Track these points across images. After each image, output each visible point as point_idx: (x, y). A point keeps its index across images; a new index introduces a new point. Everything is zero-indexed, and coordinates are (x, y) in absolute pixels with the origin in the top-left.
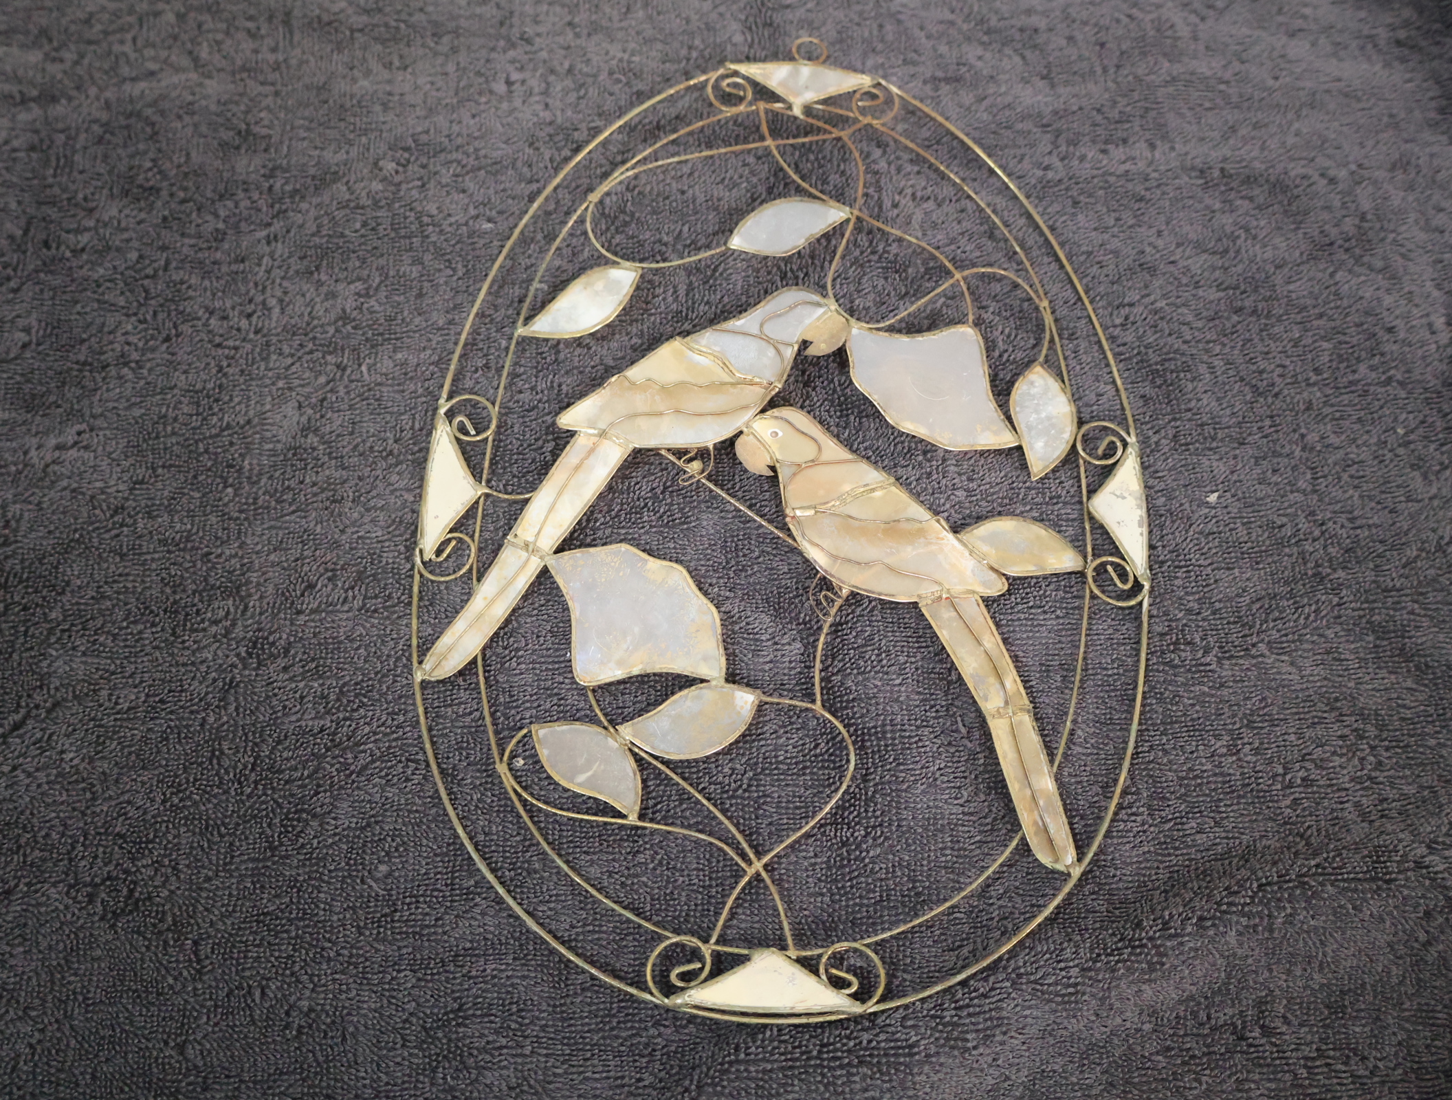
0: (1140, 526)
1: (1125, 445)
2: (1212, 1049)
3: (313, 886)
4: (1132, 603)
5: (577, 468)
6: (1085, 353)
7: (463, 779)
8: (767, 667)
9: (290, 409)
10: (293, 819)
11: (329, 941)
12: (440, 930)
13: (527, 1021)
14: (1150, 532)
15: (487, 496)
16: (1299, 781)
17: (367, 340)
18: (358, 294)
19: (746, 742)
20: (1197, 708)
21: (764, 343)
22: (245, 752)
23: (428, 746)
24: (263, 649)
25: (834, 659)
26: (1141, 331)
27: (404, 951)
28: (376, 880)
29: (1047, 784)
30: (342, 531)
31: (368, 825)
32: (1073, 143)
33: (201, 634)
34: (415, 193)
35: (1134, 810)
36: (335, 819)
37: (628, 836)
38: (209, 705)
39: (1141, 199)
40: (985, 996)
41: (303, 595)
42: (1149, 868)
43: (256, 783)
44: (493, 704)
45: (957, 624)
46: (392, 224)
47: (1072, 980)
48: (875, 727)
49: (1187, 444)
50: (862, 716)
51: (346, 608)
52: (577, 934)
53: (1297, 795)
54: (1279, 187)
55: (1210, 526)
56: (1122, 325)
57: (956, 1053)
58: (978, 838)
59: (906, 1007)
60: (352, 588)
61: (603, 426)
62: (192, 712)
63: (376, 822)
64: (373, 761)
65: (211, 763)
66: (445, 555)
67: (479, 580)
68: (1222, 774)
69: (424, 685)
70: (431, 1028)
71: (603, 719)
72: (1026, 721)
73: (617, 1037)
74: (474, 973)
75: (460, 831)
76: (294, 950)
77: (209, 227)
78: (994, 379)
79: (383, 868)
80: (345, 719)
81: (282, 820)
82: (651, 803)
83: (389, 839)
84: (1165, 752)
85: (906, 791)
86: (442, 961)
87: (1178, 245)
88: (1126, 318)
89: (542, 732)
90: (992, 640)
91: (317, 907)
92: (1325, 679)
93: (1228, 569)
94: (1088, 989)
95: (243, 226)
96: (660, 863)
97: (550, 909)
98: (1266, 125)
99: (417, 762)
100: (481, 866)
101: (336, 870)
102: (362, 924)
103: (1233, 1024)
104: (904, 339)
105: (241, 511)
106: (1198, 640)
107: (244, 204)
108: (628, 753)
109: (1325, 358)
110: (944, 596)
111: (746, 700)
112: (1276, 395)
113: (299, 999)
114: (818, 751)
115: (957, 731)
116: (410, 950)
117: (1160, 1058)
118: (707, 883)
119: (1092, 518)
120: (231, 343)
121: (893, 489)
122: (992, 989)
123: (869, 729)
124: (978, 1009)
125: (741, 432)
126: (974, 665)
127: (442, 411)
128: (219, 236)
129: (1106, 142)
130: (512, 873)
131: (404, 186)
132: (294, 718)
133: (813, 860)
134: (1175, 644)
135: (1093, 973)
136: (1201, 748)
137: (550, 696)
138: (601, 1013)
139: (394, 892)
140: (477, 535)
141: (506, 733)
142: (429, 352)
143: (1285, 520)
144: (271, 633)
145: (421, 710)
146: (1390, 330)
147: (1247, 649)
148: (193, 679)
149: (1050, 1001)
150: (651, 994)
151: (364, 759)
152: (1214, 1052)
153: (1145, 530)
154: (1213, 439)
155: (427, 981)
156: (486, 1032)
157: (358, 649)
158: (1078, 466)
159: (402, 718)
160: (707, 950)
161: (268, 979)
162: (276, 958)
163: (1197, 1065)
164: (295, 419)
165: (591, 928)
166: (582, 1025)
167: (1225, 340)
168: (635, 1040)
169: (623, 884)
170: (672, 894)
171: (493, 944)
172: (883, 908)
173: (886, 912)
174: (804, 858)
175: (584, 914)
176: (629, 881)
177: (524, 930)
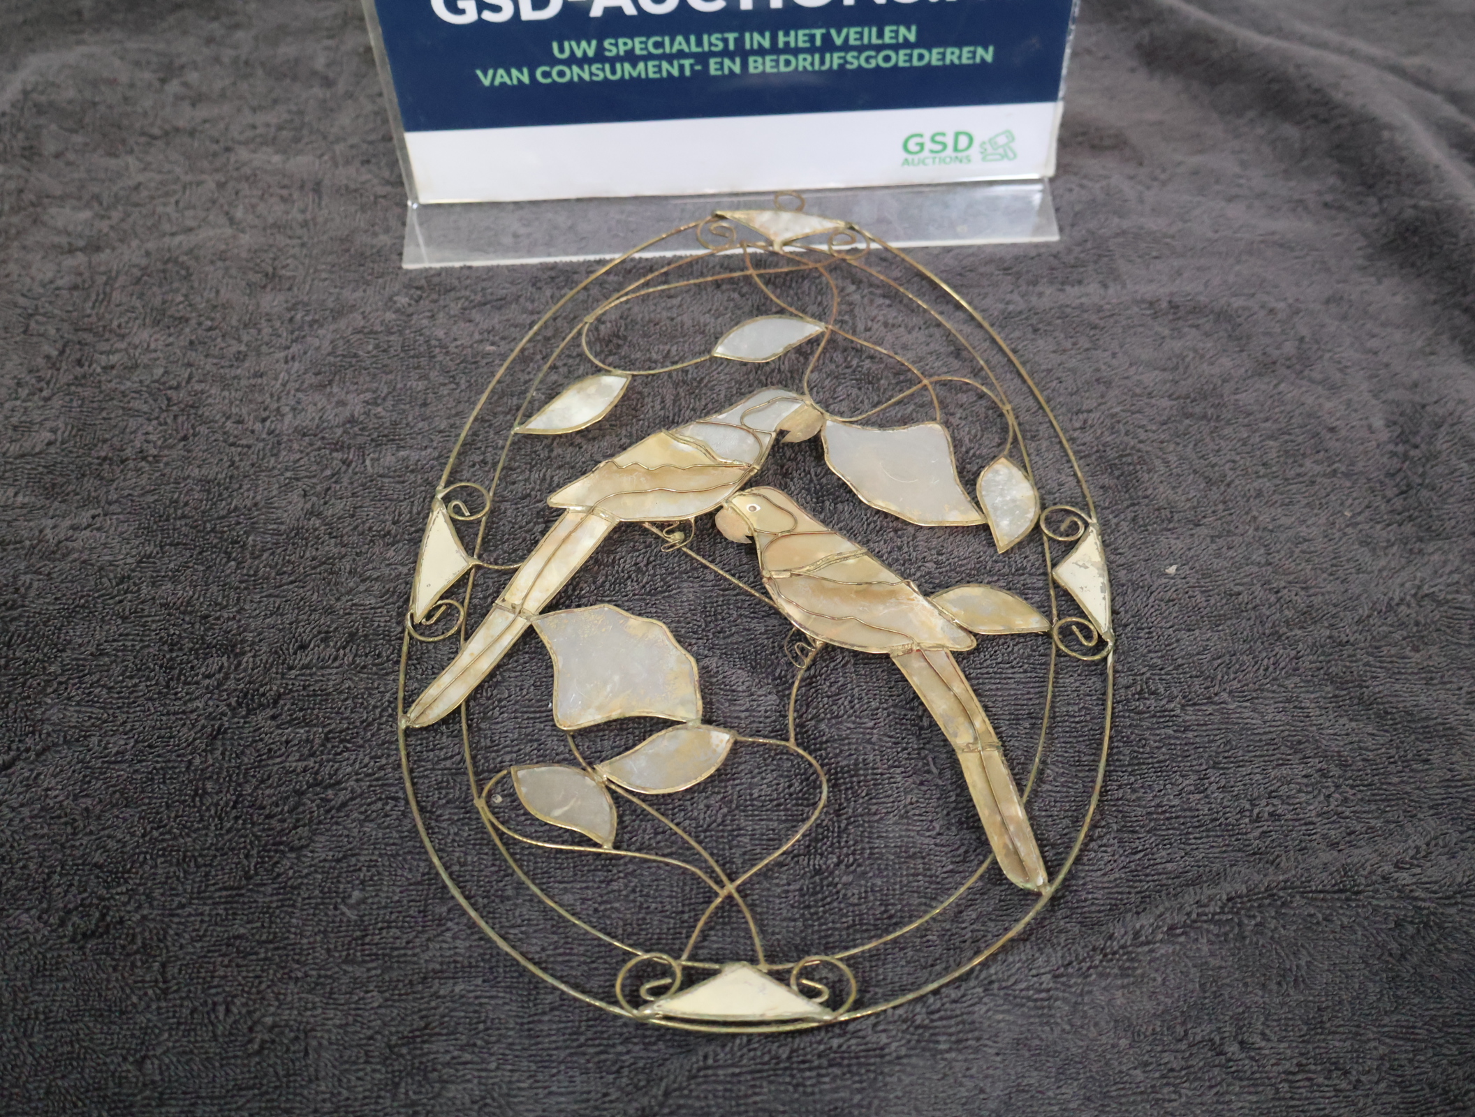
0: (1103, 591)
1: (1087, 525)
2: (1190, 1063)
3: (286, 912)
4: (1097, 657)
5: (564, 541)
6: (1047, 450)
7: (440, 816)
8: (743, 715)
9: (295, 496)
10: (269, 851)
11: (298, 962)
12: (410, 952)
13: (493, 1039)
14: (1113, 600)
15: (478, 567)
16: (1266, 815)
17: (372, 440)
18: (367, 402)
19: (721, 781)
20: (1164, 750)
21: (743, 433)
22: (228, 791)
23: (408, 785)
24: (253, 700)
25: (808, 706)
26: (1099, 432)
27: (373, 972)
28: (350, 907)
29: (1016, 811)
30: (338, 599)
31: (345, 857)
32: (1034, 283)
33: (194, 687)
34: (425, 322)
35: (1105, 841)
36: (312, 852)
37: (603, 866)
38: (195, 748)
39: (1095, 327)
40: (955, 1001)
41: (295, 653)
42: (1121, 893)
43: (237, 818)
44: (474, 747)
45: (927, 672)
46: (403, 347)
47: (1044, 986)
48: (848, 766)
49: (1145, 526)
50: (836, 756)
51: (336, 664)
52: (548, 956)
53: (1265, 828)
54: (1223, 316)
55: (1169, 593)
56: (1081, 428)
57: (928, 1054)
58: (951, 867)
59: (877, 1015)
60: (344, 648)
61: (591, 504)
62: (178, 756)
63: (353, 855)
64: (352, 799)
65: (193, 801)
66: (435, 619)
67: (466, 639)
68: (1190, 809)
69: (409, 732)
70: (396, 1045)
71: (581, 760)
72: (996, 757)
73: (584, 1054)
74: (442, 992)
75: (436, 860)
76: (262, 971)
77: (234, 349)
78: (961, 471)
79: (356, 894)
80: (328, 761)
81: (259, 852)
82: (626, 837)
83: (364, 869)
84: (1134, 791)
85: (877, 821)
86: (411, 981)
87: (1131, 365)
88: (1085, 422)
89: (521, 773)
90: (961, 687)
91: (289, 932)
92: (1288, 724)
93: (1189, 630)
94: (1061, 995)
95: (264, 349)
96: (634, 891)
97: (522, 933)
98: (1209, 268)
99: (396, 799)
100: (455, 892)
101: (309, 898)
102: (332, 946)
103: (1211, 1040)
104: (876, 431)
105: (241, 582)
106: (1162, 690)
107: (267, 330)
108: (605, 790)
109: (1273, 454)
110: (915, 648)
111: (721, 740)
112: (1228, 485)
113: (264, 1016)
114: (792, 789)
115: (929, 772)
116: (379, 972)
117: (1138, 1072)
118: (680, 909)
119: (1056, 586)
120: (244, 442)
121: (866, 557)
122: (963, 996)
123: (842, 768)
124: (949, 1013)
125: (721, 507)
126: (944, 707)
127: (440, 496)
128: (240, 357)
129: (1063, 283)
130: (486, 901)
131: (415, 317)
132: (278, 760)
133: (786, 888)
134: (1139, 693)
135: (1064, 979)
136: (1169, 786)
137: (531, 741)
138: (569, 1031)
139: (366, 918)
140: (467, 601)
141: (486, 775)
142: (429, 450)
143: (1241, 588)
144: (262, 686)
145: (403, 753)
146: (1332, 430)
147: (1210, 698)
148: (184, 725)
149: (1023, 1005)
150: (622, 1008)
151: (343, 796)
152: (1192, 1066)
153: (1107, 595)
154: (1170, 521)
155: (394, 1001)
156: (451, 1048)
157: (346, 700)
158: (1042, 544)
159: (384, 761)
160: (677, 966)
161: (235, 996)
162: (244, 978)
163: (1175, 1078)
164: (300, 505)
165: (561, 951)
166: (550, 1042)
167: (1178, 440)
168: (603, 1057)
169: (596, 910)
170: (644, 919)
171: (463, 967)
172: (856, 931)
173: (858, 936)
174: (777, 885)
175: (555, 938)
176: (602, 908)
177: (495, 953)
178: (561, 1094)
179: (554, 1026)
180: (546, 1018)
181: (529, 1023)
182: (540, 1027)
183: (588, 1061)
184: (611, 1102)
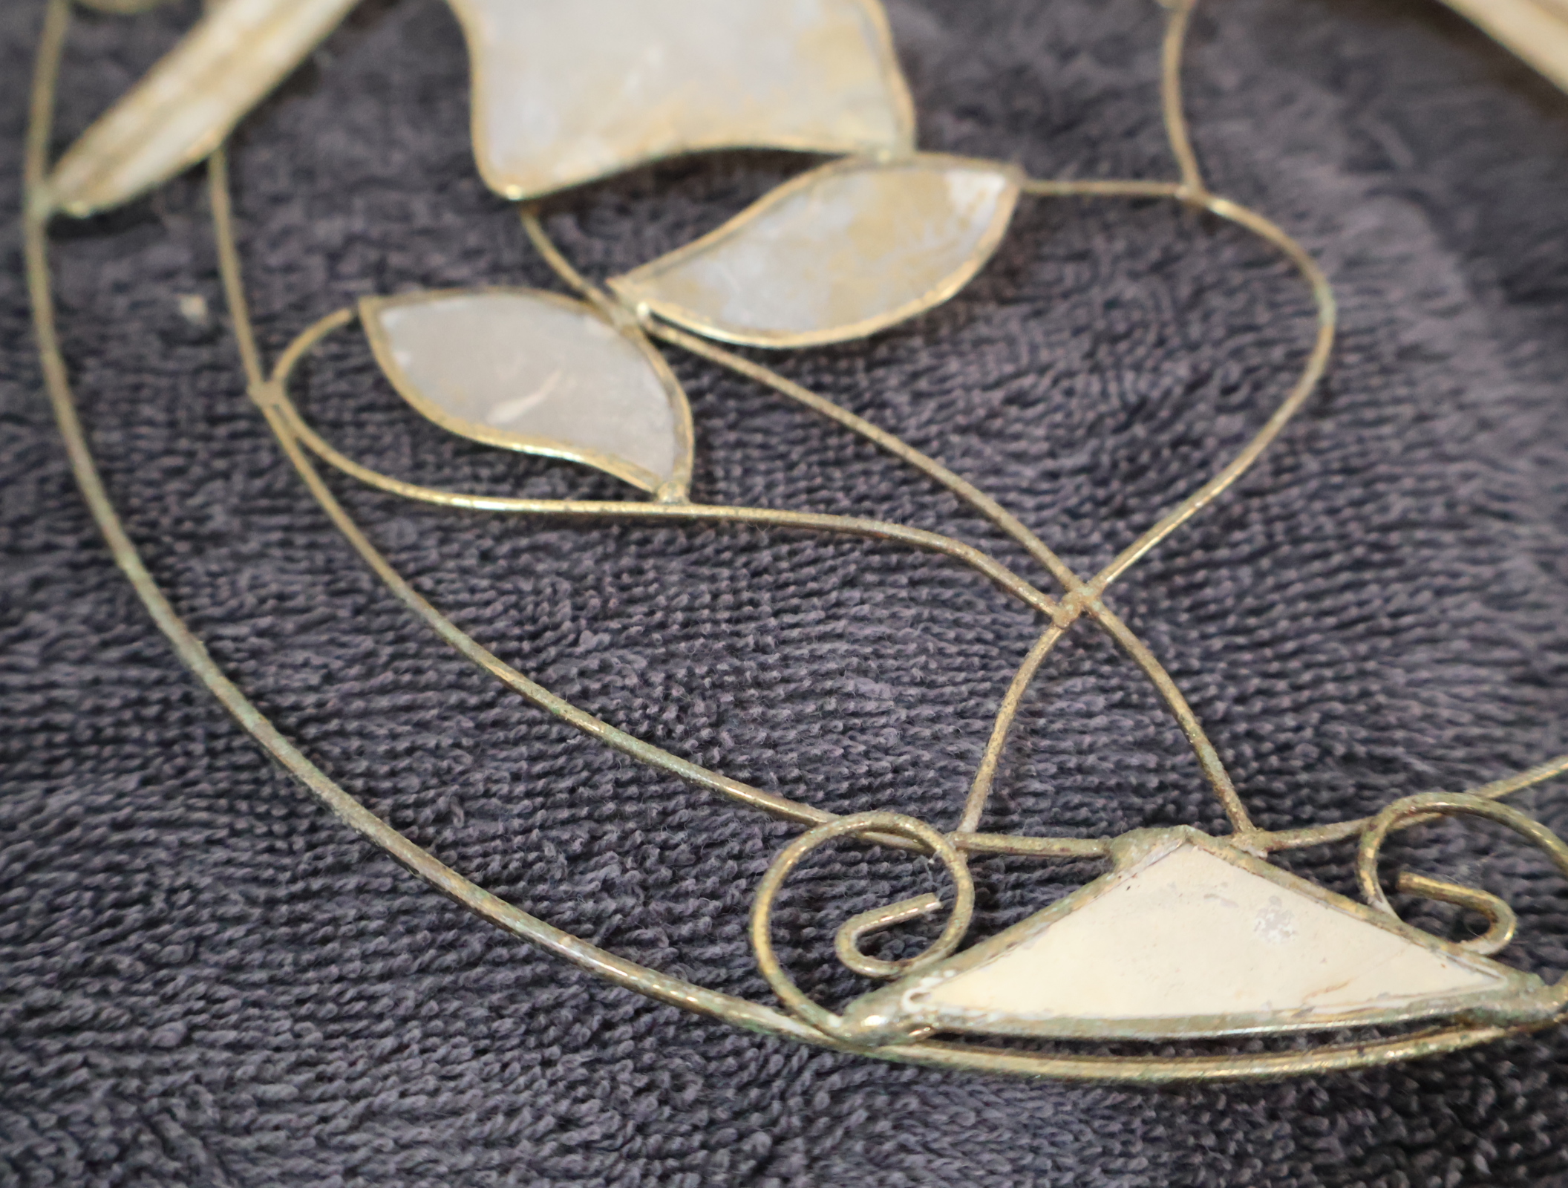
52: (348, 697)
97: (261, 633)
133: (1049, 464)
165: (388, 676)
166: (365, 957)
168: (545, 996)
169: (486, 556)
170: (638, 571)
171: (74, 743)
172: (1282, 564)
173: (1291, 574)
174: (1020, 457)
175: (367, 643)
176: (505, 548)
177: (176, 693)
178: (413, 1117)
179: (379, 906)
180: (352, 882)
181: (292, 898)
182: (330, 909)
183: (497, 1012)
184: (587, 1146)
